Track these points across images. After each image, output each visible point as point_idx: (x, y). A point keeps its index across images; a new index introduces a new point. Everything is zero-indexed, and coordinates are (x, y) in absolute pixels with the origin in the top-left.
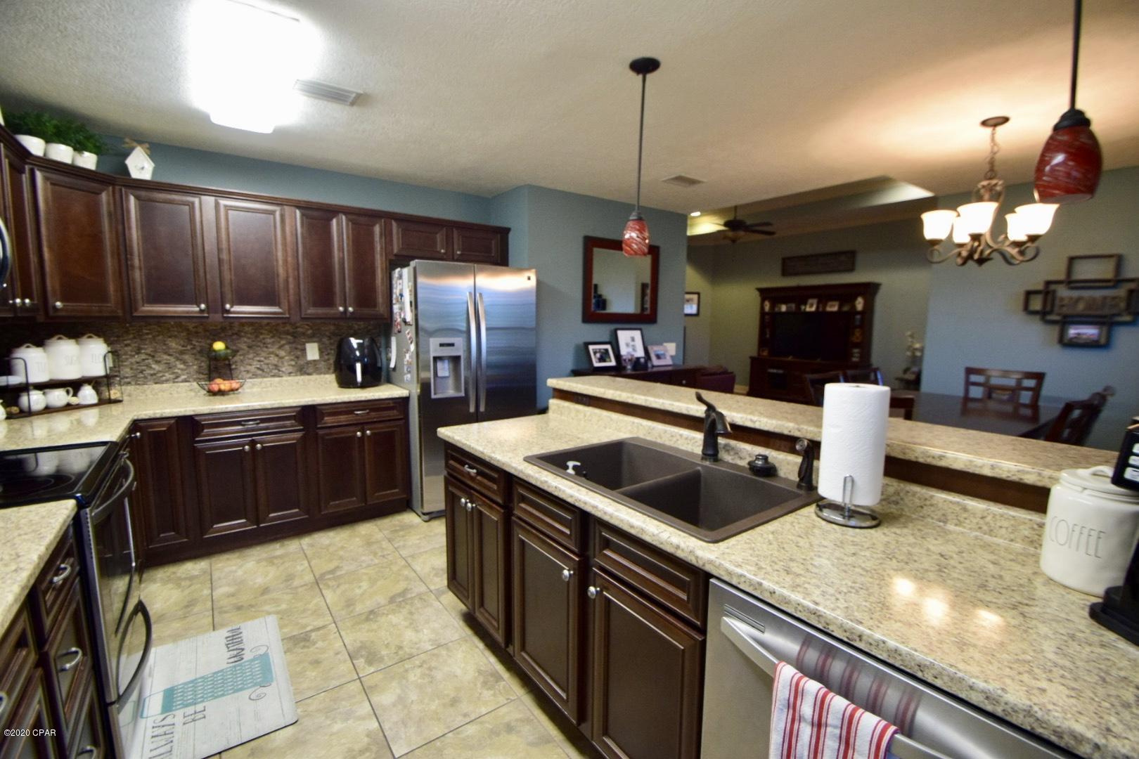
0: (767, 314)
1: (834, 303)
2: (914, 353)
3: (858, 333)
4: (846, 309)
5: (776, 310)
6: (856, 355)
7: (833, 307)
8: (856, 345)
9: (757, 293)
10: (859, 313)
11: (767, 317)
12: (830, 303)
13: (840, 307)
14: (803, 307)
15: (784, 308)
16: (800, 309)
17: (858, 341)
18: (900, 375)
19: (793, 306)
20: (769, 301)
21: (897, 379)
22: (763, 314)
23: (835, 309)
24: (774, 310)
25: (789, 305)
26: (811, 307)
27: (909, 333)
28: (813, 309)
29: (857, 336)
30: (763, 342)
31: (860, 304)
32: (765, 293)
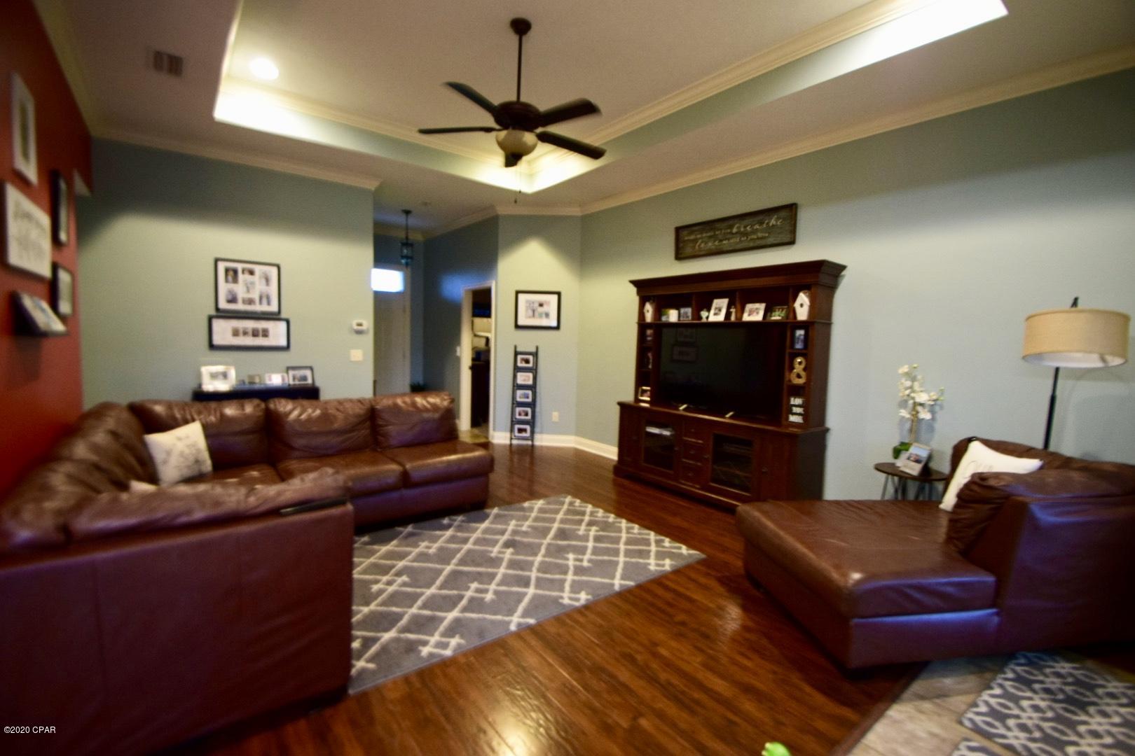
0: (649, 326)
1: (757, 305)
2: (915, 413)
3: (799, 364)
4: (777, 316)
5: (664, 319)
6: (796, 410)
7: (754, 313)
8: (797, 391)
9: (633, 290)
10: (802, 325)
11: (649, 332)
12: (749, 306)
13: (768, 311)
14: (704, 314)
15: (673, 316)
16: (700, 318)
17: (801, 381)
18: (888, 458)
19: (688, 311)
20: (651, 304)
21: (879, 468)
22: (643, 326)
23: (758, 317)
24: (660, 319)
25: (683, 310)
26: (717, 313)
27: (905, 369)
28: (721, 318)
29: (798, 372)
30: (642, 377)
31: (802, 306)
32: (646, 289)
